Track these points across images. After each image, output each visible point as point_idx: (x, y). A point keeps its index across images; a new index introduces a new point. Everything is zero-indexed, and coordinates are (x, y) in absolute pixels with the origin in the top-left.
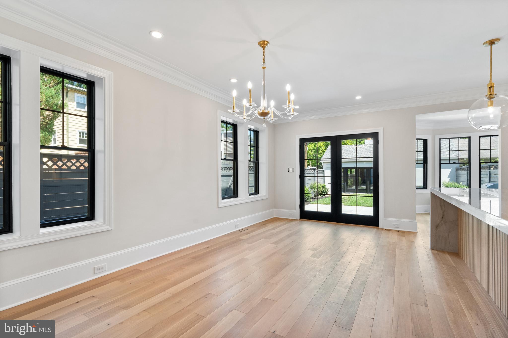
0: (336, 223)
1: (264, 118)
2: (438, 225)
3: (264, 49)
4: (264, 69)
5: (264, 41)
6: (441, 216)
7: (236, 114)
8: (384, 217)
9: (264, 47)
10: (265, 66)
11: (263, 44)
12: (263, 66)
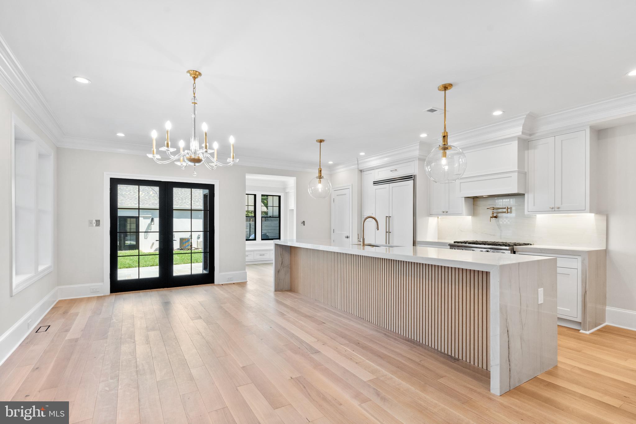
0: (166, 288)
1: (195, 165)
2: (279, 270)
3: (195, 81)
4: (195, 104)
5: (196, 72)
6: (281, 263)
7: (172, 156)
8: (220, 272)
9: (195, 78)
10: (196, 102)
11: (196, 75)
12: (193, 101)
